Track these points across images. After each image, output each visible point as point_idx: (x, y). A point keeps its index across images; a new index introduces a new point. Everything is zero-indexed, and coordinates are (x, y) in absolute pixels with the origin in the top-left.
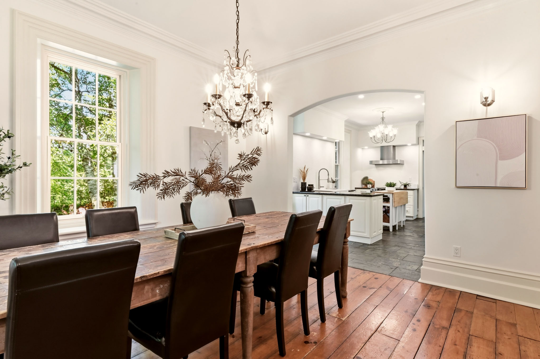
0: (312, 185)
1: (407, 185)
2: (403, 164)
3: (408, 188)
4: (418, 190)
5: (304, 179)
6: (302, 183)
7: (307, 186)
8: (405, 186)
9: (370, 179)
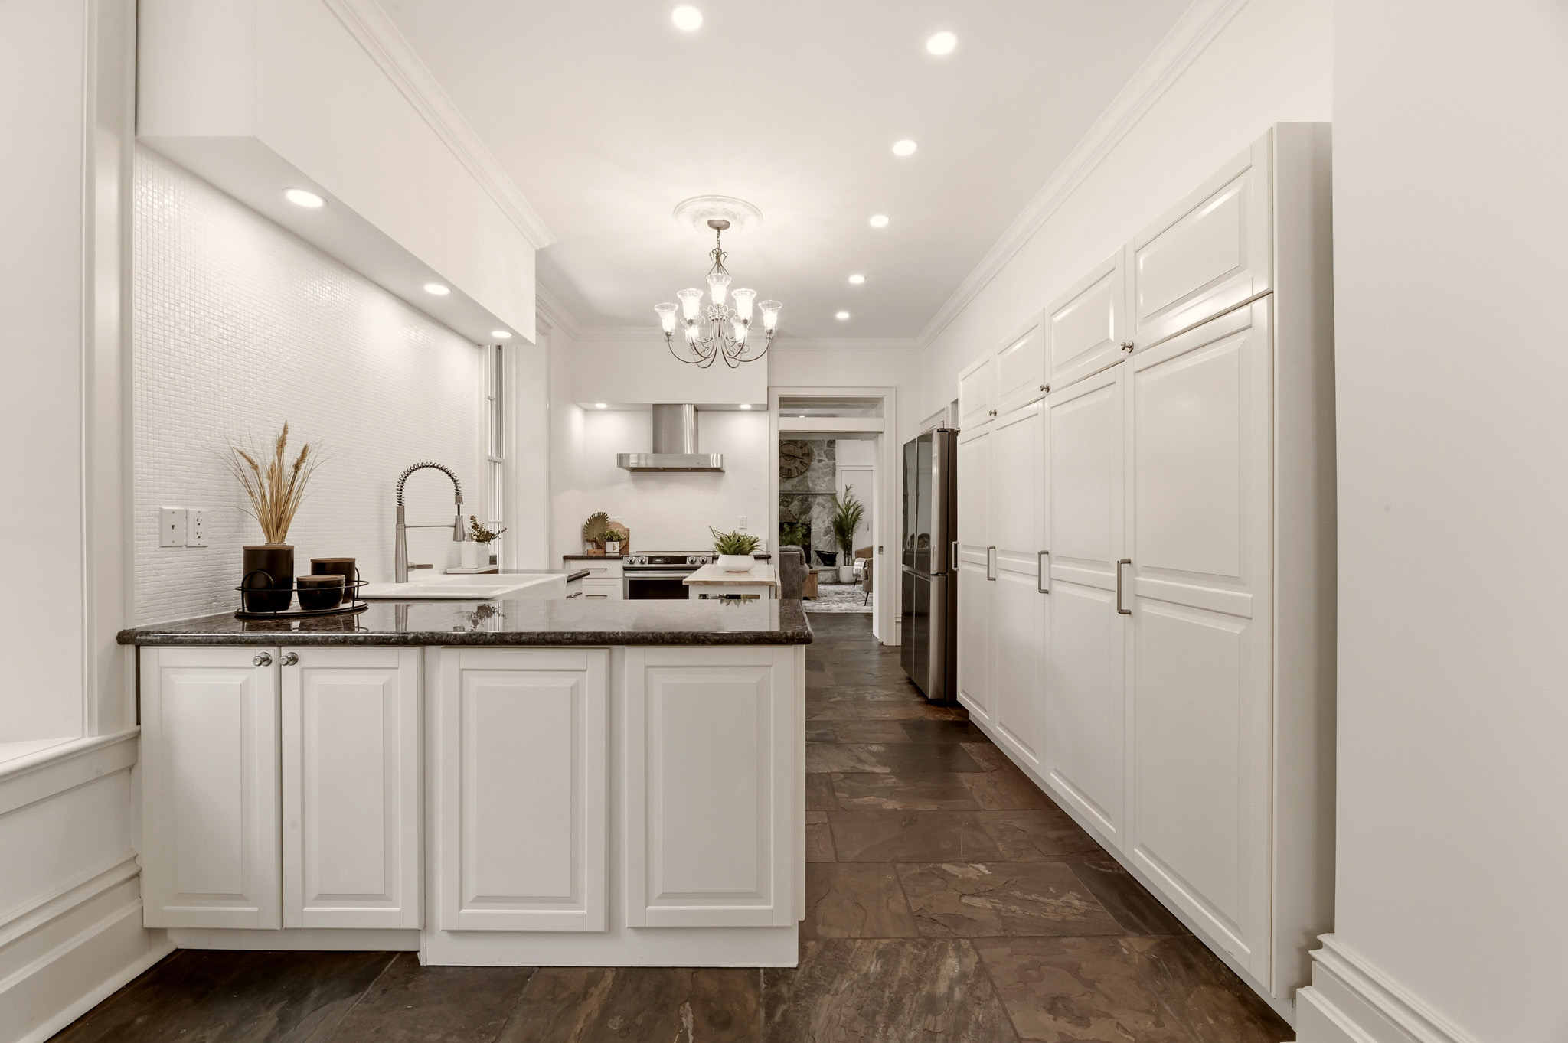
0: (346, 567)
2: (720, 471)
5: (277, 521)
6: (252, 555)
7: (302, 570)
9: (612, 522)
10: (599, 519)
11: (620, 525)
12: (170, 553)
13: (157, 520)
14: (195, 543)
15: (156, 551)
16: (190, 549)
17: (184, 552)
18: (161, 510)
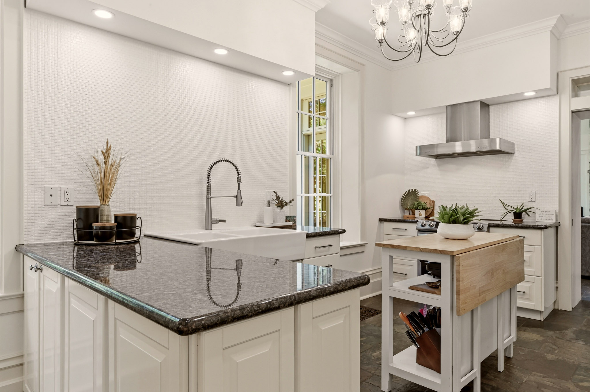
1: (524, 213)
2: (511, 154)
3: (526, 220)
4: (557, 228)
8: (518, 215)
9: (422, 196)
10: (412, 194)
11: (427, 198)
12: (51, 209)
13: (43, 192)
14: (65, 204)
15: (42, 207)
16: (62, 206)
17: (59, 208)
18: (45, 187)
